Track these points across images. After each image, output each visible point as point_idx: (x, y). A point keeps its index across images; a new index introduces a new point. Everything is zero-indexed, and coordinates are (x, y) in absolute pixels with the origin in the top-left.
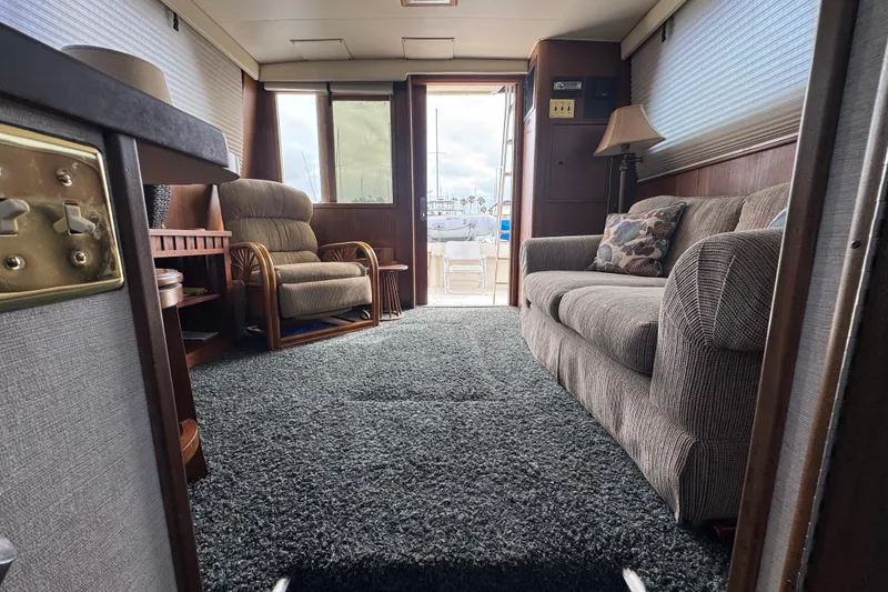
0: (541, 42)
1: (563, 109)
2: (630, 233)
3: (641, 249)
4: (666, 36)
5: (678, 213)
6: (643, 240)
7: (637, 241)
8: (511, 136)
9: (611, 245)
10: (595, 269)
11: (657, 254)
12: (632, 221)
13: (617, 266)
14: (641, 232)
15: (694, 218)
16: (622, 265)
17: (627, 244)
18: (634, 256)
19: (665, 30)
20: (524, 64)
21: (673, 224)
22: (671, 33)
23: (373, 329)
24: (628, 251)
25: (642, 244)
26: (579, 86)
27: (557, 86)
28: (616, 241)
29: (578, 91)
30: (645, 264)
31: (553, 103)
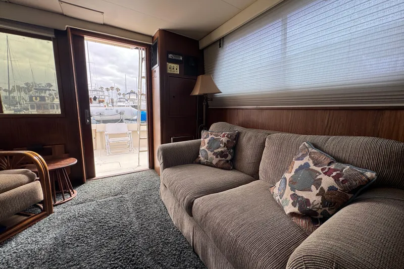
0: (160, 30)
1: (174, 69)
2: (215, 145)
3: (222, 155)
4: (221, 45)
5: (236, 136)
6: (222, 149)
7: (220, 150)
8: (144, 74)
9: (207, 150)
10: (200, 163)
11: (229, 158)
12: (215, 137)
13: (211, 163)
14: (221, 145)
15: (244, 140)
16: (214, 162)
17: (215, 151)
18: (219, 158)
19: (220, 42)
20: (150, 39)
21: (235, 141)
22: (223, 45)
23: (47, 219)
24: (216, 154)
25: (222, 152)
26: (181, 58)
27: (170, 56)
28: (209, 148)
29: (180, 60)
30: (225, 163)
31: (169, 65)
